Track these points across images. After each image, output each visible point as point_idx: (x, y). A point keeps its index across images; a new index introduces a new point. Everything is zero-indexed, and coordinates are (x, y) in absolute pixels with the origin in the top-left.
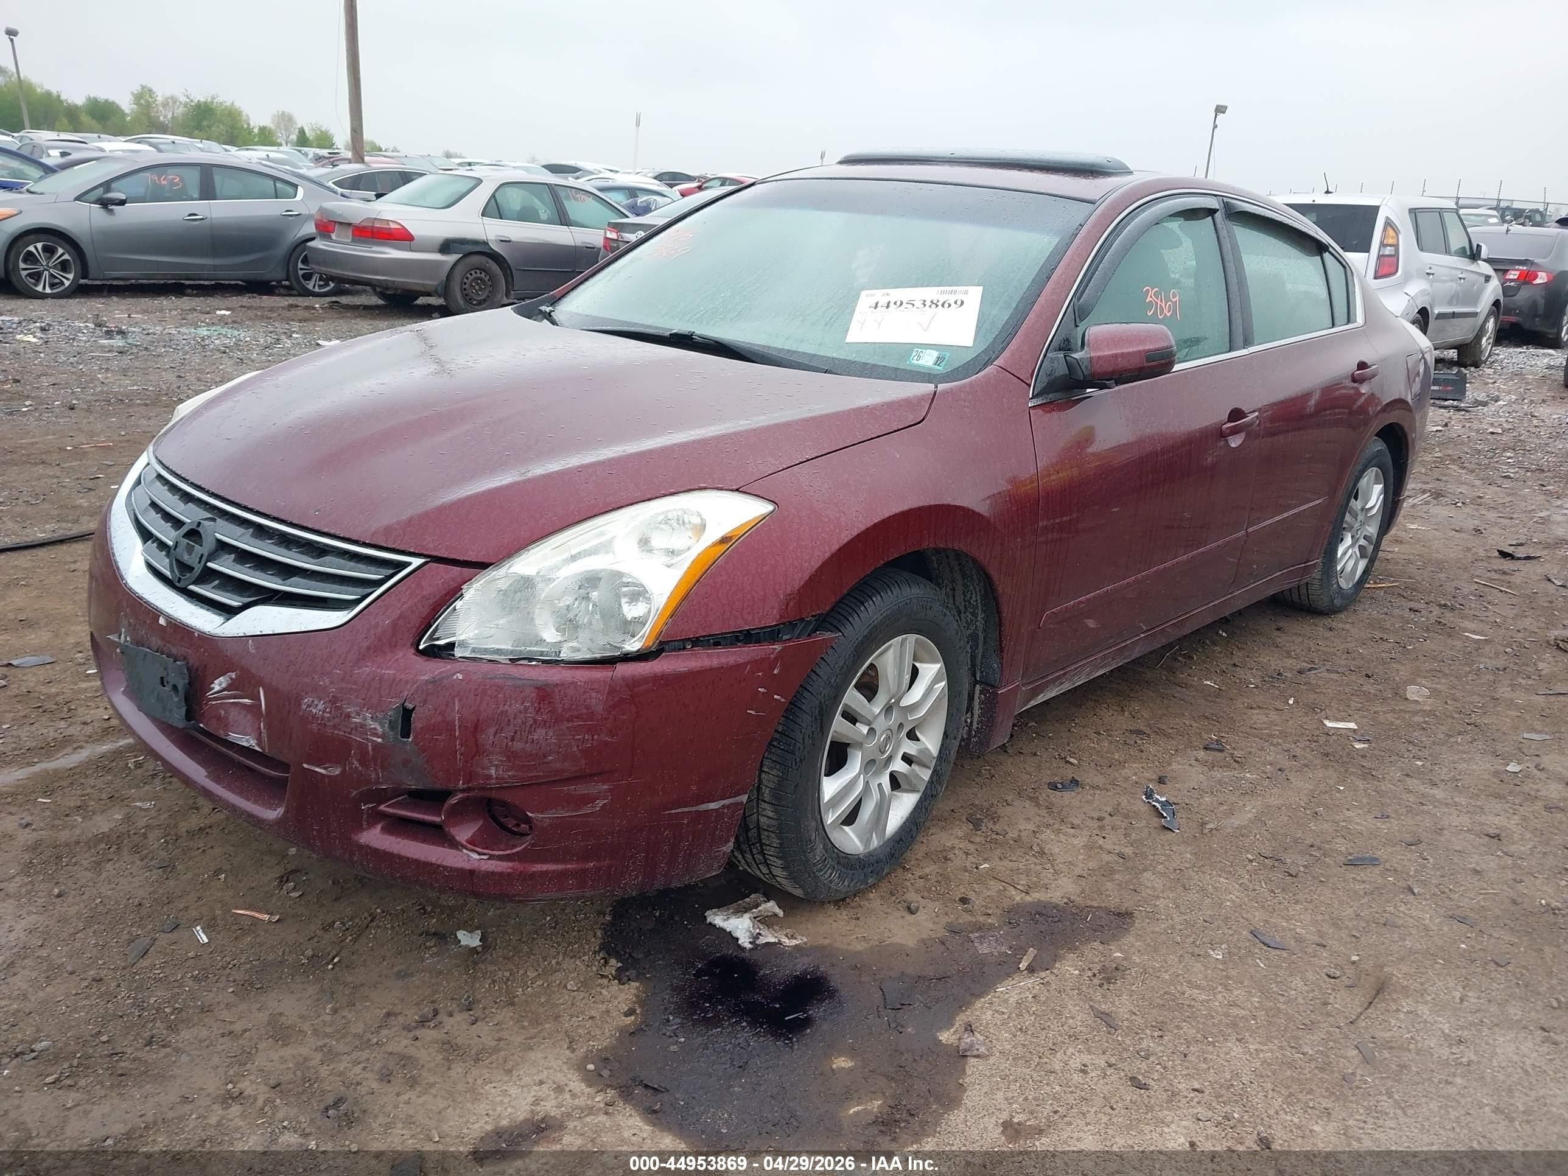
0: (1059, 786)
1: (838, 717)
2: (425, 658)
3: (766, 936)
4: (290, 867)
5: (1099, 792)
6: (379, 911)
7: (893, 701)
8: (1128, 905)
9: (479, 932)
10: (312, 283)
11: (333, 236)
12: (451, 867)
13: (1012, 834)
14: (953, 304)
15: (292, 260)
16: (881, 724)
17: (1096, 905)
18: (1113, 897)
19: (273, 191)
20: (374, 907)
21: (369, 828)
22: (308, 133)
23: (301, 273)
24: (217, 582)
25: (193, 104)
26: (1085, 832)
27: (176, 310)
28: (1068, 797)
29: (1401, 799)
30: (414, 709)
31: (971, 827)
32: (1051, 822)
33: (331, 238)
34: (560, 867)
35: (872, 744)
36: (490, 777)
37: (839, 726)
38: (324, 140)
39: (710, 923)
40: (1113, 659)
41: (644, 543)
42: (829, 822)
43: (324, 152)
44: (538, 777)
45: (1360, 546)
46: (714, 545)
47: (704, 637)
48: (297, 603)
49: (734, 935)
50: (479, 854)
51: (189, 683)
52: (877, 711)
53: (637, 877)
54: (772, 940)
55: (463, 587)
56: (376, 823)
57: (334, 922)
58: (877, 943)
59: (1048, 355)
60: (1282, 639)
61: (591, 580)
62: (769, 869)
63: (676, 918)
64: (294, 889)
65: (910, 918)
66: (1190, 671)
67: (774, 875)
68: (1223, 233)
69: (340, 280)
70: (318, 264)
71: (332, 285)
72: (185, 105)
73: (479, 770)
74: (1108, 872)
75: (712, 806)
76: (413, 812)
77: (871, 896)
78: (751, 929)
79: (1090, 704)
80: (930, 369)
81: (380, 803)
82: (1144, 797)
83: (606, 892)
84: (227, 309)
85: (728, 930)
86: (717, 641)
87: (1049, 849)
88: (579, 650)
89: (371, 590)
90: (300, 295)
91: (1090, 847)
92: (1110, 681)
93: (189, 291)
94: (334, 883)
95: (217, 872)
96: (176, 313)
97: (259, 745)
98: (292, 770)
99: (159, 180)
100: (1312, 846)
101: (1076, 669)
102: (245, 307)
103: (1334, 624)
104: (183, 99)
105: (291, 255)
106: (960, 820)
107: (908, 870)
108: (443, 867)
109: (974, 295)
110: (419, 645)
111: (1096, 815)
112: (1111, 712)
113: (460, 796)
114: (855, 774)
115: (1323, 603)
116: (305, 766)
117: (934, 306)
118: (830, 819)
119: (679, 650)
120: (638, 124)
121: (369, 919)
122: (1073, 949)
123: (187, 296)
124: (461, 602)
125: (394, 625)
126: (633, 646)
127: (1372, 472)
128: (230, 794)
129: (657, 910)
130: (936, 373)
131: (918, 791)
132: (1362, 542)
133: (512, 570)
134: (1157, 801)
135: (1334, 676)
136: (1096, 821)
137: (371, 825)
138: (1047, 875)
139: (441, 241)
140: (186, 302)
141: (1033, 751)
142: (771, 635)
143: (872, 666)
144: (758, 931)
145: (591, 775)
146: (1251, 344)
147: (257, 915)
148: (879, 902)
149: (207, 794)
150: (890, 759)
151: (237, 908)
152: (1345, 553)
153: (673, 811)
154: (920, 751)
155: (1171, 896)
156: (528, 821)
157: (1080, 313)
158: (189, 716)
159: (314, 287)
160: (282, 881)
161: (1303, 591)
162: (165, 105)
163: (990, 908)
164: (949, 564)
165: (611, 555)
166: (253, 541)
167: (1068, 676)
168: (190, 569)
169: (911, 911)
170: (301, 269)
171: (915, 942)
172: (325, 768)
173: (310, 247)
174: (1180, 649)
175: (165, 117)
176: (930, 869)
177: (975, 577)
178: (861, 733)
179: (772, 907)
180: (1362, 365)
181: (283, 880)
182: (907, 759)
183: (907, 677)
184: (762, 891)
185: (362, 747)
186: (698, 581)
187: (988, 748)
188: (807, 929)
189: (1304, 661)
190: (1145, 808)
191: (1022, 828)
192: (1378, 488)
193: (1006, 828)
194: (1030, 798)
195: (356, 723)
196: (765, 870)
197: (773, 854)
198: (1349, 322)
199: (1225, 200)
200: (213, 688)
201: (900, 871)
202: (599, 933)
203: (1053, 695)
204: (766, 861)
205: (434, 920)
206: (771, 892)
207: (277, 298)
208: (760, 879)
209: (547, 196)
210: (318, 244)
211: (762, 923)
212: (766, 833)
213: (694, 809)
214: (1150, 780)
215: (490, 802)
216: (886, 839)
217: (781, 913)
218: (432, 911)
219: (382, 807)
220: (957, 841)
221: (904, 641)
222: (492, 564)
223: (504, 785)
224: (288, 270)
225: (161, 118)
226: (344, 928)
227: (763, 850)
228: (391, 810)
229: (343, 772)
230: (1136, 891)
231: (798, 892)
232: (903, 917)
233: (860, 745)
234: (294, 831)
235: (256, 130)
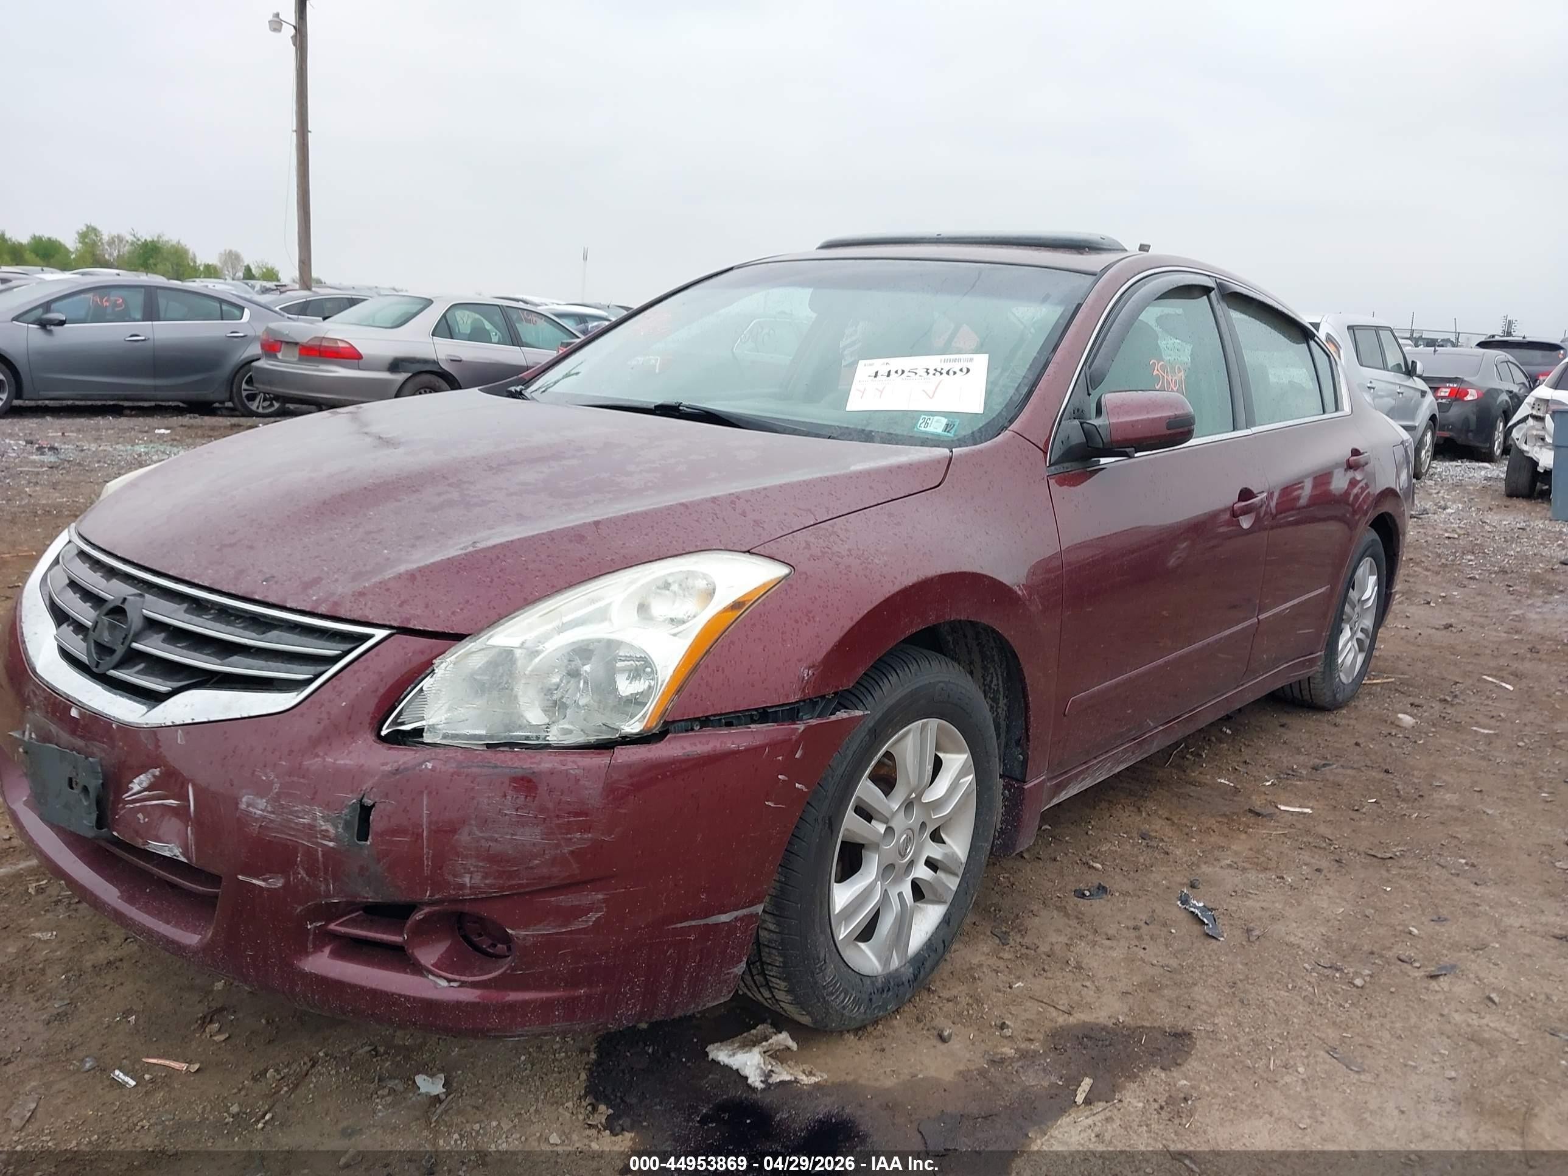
0: (1087, 893)
1: (850, 813)
2: (387, 745)
3: (780, 1074)
4: (215, 1005)
5: (1129, 899)
6: (321, 1054)
7: (914, 795)
8: (1183, 1024)
9: (442, 1076)
10: (256, 404)
11: (280, 355)
12: (414, 998)
13: (1044, 948)
14: (958, 372)
15: (236, 380)
16: (899, 823)
17: (1148, 1025)
18: (1166, 1016)
19: (219, 312)
20: (315, 1049)
21: (315, 952)
22: (255, 271)
23: (244, 394)
24: (142, 666)
25: (140, 243)
26: (1123, 943)
27: (112, 429)
28: (1097, 906)
29: (1453, 900)
30: (373, 806)
31: (998, 941)
32: (1085, 933)
33: (276, 357)
34: (544, 995)
35: (889, 846)
36: (462, 886)
37: (851, 823)
38: (270, 275)
39: (713, 1060)
40: (1133, 753)
41: (643, 608)
42: (841, 937)
43: (270, 285)
44: (520, 886)
45: (1357, 639)
46: (726, 610)
47: (714, 715)
48: (237, 686)
49: (742, 1073)
50: (449, 980)
51: (102, 784)
52: (895, 807)
53: (634, 1005)
54: (787, 1078)
55: (436, 661)
56: (324, 946)
57: (266, 1070)
58: (909, 1078)
59: (1063, 422)
60: (1288, 735)
61: (583, 651)
62: (772, 993)
63: (673, 1055)
64: (219, 1031)
65: (942, 1047)
66: (1201, 769)
67: (777, 1000)
68: (1219, 313)
69: (284, 399)
70: (263, 383)
71: (276, 405)
72: (132, 244)
73: (450, 878)
74: (1153, 987)
75: (724, 918)
76: (369, 931)
77: (895, 1022)
78: (762, 1066)
79: (1104, 805)
80: (938, 435)
81: (329, 921)
82: (1179, 903)
83: (598, 1025)
84: (167, 428)
85: (735, 1067)
86: (729, 720)
87: (1087, 964)
88: (570, 732)
89: (323, 668)
90: (243, 416)
91: (1130, 960)
92: (1121, 781)
93: (128, 412)
94: (268, 1022)
95: (126, 1014)
96: (112, 432)
97: (184, 854)
98: (224, 883)
99: (101, 300)
100: (1372, 953)
101: (1098, 763)
102: (185, 426)
103: (1338, 720)
104: (130, 238)
105: (235, 376)
106: (985, 934)
107: (933, 992)
108: (405, 997)
109: (981, 362)
110: (381, 729)
111: (1131, 924)
112: (1128, 814)
113: (427, 910)
114: (871, 880)
115: (1326, 698)
116: (240, 877)
117: (938, 374)
118: (842, 933)
119: (687, 731)
120: (585, 258)
121: (310, 1064)
122: (1133, 1077)
123: (126, 416)
124: (433, 679)
125: (352, 707)
126: (633, 727)
127: (1367, 563)
128: (146, 916)
129: (649, 1046)
130: (946, 439)
131: (944, 902)
132: (1360, 635)
133: (491, 642)
134: (1195, 907)
135: (1349, 772)
136: (1131, 930)
137: (318, 948)
138: (1090, 994)
139: (390, 361)
140: (123, 422)
141: (1053, 856)
142: (791, 713)
143: (888, 755)
144: (770, 1067)
145: (586, 883)
146: (1254, 425)
147: (173, 1064)
148: (905, 1029)
149: (118, 917)
150: (911, 863)
151: (148, 1057)
152: (1345, 645)
153: (679, 925)
154: (946, 854)
155: (1230, 1012)
156: (507, 940)
157: (1093, 381)
158: (100, 823)
159: (258, 408)
160: (204, 1023)
161: (1305, 685)
162: (111, 243)
163: (1031, 1032)
164: (966, 645)
165: (606, 624)
166: (188, 617)
167: (1090, 771)
168: (112, 651)
169: (942, 1039)
170: (245, 390)
171: (952, 1075)
172: (264, 880)
173: (257, 368)
174: (1186, 747)
175: (111, 255)
176: (959, 990)
177: (996, 658)
178: (878, 832)
179: (784, 1038)
180: (1356, 452)
181: (206, 1020)
182: (931, 864)
183: (929, 768)
184: (769, 1021)
185: (309, 853)
186: (708, 651)
187: (1014, 851)
188: (826, 1064)
189: (1316, 757)
190: (1183, 916)
191: (1054, 940)
192: (1373, 579)
193: (1036, 941)
194: (1058, 908)
195: (304, 824)
196: (767, 994)
197: (775, 974)
198: (1337, 409)
199: (1218, 281)
200: (132, 788)
201: (925, 995)
202: (583, 1076)
203: (1076, 792)
204: (767, 984)
205: (389, 1063)
206: (780, 1023)
207: (220, 419)
208: (762, 1004)
209: (498, 318)
210: (262, 363)
211: (773, 1058)
212: (767, 950)
213: (702, 922)
214: (1183, 885)
215: (460, 916)
216: (909, 958)
217: (794, 1046)
218: (386, 1053)
219: (332, 926)
220: (983, 958)
221: (923, 728)
222: (469, 635)
223: (480, 896)
224: (231, 391)
225: (107, 256)
226: (279, 1077)
227: (763, 970)
228: (343, 930)
229: (285, 887)
230: (1189, 1007)
231: (806, 1020)
232: (934, 1047)
233: (876, 847)
234: (223, 958)
235: (201, 268)
